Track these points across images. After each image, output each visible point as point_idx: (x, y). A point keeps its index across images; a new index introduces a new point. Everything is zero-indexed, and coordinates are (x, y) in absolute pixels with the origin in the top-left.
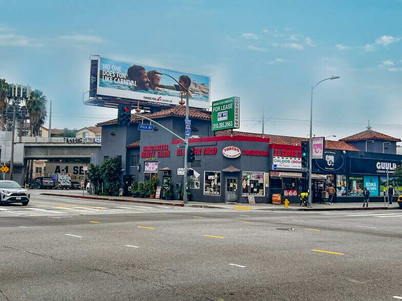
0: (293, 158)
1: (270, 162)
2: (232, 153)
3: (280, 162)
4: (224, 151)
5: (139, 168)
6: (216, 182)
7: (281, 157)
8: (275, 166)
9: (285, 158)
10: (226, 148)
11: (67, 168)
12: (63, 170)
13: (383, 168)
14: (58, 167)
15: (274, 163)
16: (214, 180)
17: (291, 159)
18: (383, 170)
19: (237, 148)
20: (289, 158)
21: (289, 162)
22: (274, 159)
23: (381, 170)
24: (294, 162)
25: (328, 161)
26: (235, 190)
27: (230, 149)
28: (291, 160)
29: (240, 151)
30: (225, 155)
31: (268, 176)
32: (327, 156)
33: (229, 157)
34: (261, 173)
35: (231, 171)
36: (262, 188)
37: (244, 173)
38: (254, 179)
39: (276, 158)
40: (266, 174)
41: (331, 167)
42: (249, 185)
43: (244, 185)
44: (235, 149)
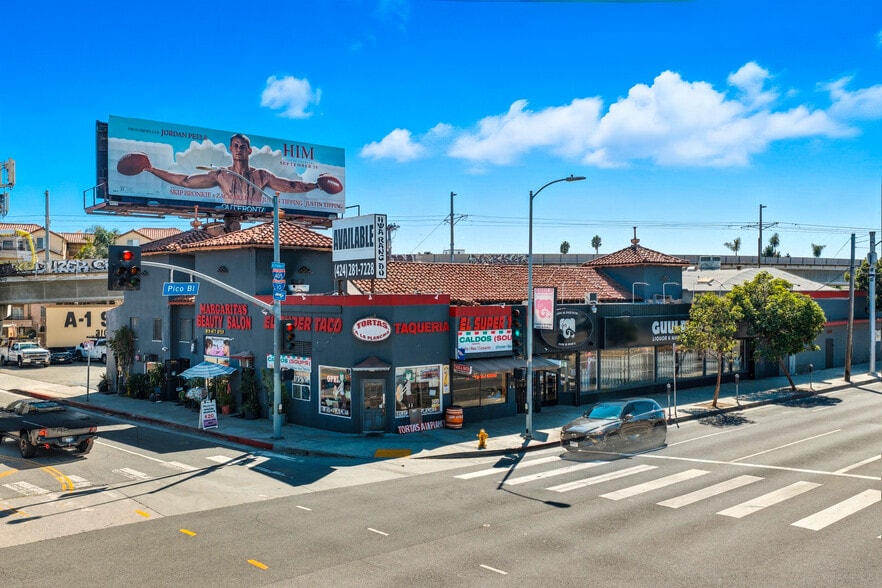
0: (497, 332)
1: (452, 342)
3: (470, 341)
4: (356, 327)
5: (195, 347)
6: (342, 389)
7: (473, 333)
8: (463, 350)
9: (481, 334)
10: (361, 321)
11: (88, 315)
12: (81, 320)
13: (664, 332)
14: (71, 315)
15: (461, 345)
16: (338, 385)
17: (493, 333)
18: (664, 335)
19: (382, 321)
20: (489, 332)
21: (489, 339)
22: (460, 337)
23: (660, 335)
24: (499, 338)
25: (565, 329)
26: (381, 406)
27: (369, 323)
28: (493, 336)
29: (389, 326)
30: (358, 336)
31: (448, 371)
32: (562, 320)
33: (366, 339)
34: (434, 366)
35: (372, 369)
36: (437, 396)
37: (399, 371)
38: (420, 380)
39: (464, 334)
40: (444, 369)
41: (570, 340)
42: (409, 393)
43: (399, 396)
44: (379, 324)
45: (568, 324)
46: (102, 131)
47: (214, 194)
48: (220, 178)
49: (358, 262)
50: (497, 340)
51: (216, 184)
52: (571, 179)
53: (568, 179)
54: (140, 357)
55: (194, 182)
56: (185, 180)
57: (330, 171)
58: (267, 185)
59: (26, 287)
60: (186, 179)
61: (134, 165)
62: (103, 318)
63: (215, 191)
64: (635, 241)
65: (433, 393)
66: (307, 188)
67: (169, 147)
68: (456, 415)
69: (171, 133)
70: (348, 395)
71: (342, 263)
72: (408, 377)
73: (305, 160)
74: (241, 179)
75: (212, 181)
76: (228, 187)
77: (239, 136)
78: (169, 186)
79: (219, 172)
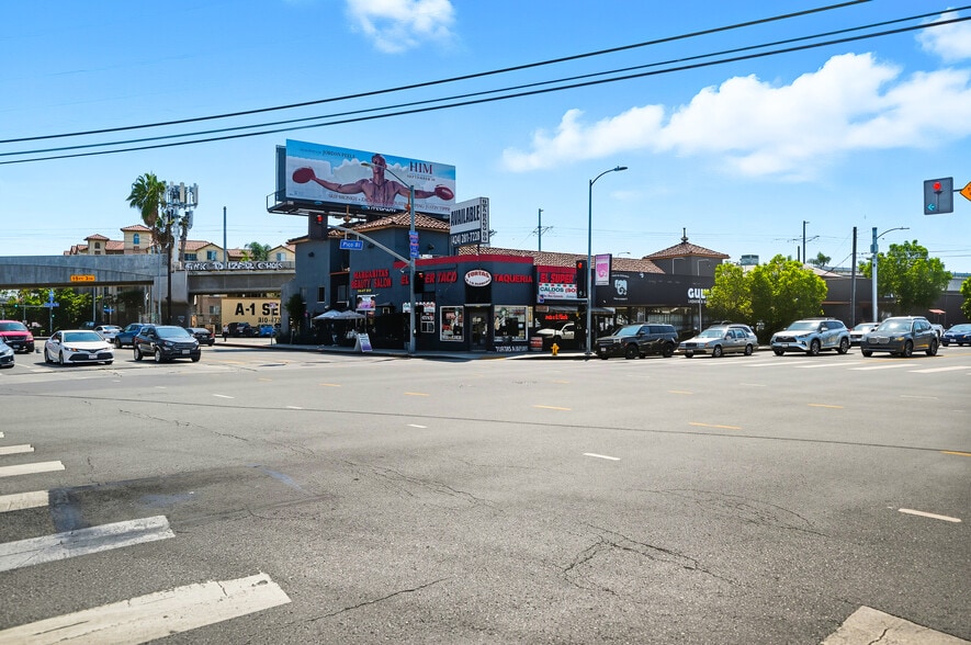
0: (567, 286)
1: (535, 290)
2: (478, 279)
3: (547, 291)
4: (467, 276)
6: (457, 321)
7: (550, 284)
8: (542, 296)
9: (556, 286)
10: (470, 272)
11: (253, 306)
12: (247, 309)
14: (240, 305)
15: (541, 293)
16: (454, 319)
17: (565, 286)
18: (697, 299)
19: (485, 272)
20: (561, 286)
21: (561, 290)
22: (540, 287)
23: (693, 298)
24: (568, 290)
25: (618, 288)
26: (484, 333)
27: (476, 274)
29: (490, 276)
30: (469, 283)
31: (532, 311)
32: (616, 281)
33: (474, 285)
34: (522, 307)
35: (478, 305)
36: (524, 328)
37: (497, 308)
38: (511, 316)
39: (543, 285)
40: (529, 309)
41: (623, 296)
42: (504, 324)
43: (497, 325)
44: (483, 274)
45: (621, 285)
46: (281, 152)
47: (360, 199)
48: (364, 186)
49: (468, 232)
50: (567, 292)
51: (362, 191)
52: (618, 169)
53: (615, 170)
54: (309, 315)
55: (345, 189)
56: (339, 188)
57: (444, 182)
58: (398, 192)
59: (211, 279)
60: (340, 186)
61: (304, 175)
62: (264, 308)
63: (361, 196)
64: (685, 239)
65: (521, 326)
66: (427, 195)
67: (328, 163)
68: (538, 341)
69: (329, 153)
70: (462, 325)
71: (457, 234)
72: (504, 313)
73: (425, 174)
74: (379, 187)
75: (358, 188)
76: (370, 194)
77: (378, 155)
78: (328, 192)
79: (363, 181)
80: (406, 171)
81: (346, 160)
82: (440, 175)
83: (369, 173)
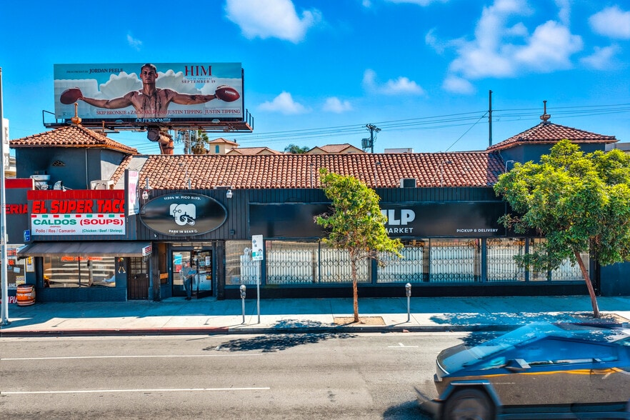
0: (84, 216)
1: (24, 224)
3: (47, 224)
7: (51, 216)
9: (62, 217)
15: (35, 227)
17: (78, 217)
20: (73, 216)
21: (73, 222)
22: (33, 219)
24: (88, 222)
25: (179, 215)
28: (78, 220)
32: (173, 206)
39: (40, 217)
41: (188, 227)
45: (184, 210)
47: (129, 112)
48: (133, 99)
50: (84, 224)
51: (131, 104)
55: (113, 104)
58: (172, 100)
60: (108, 102)
61: (71, 97)
66: (206, 99)
67: (95, 80)
69: (96, 71)
73: (204, 76)
74: (150, 98)
75: (127, 102)
76: (139, 105)
77: (148, 65)
78: (95, 109)
79: (133, 94)
80: (181, 76)
81: (113, 76)
82: (220, 75)
83: (138, 84)
